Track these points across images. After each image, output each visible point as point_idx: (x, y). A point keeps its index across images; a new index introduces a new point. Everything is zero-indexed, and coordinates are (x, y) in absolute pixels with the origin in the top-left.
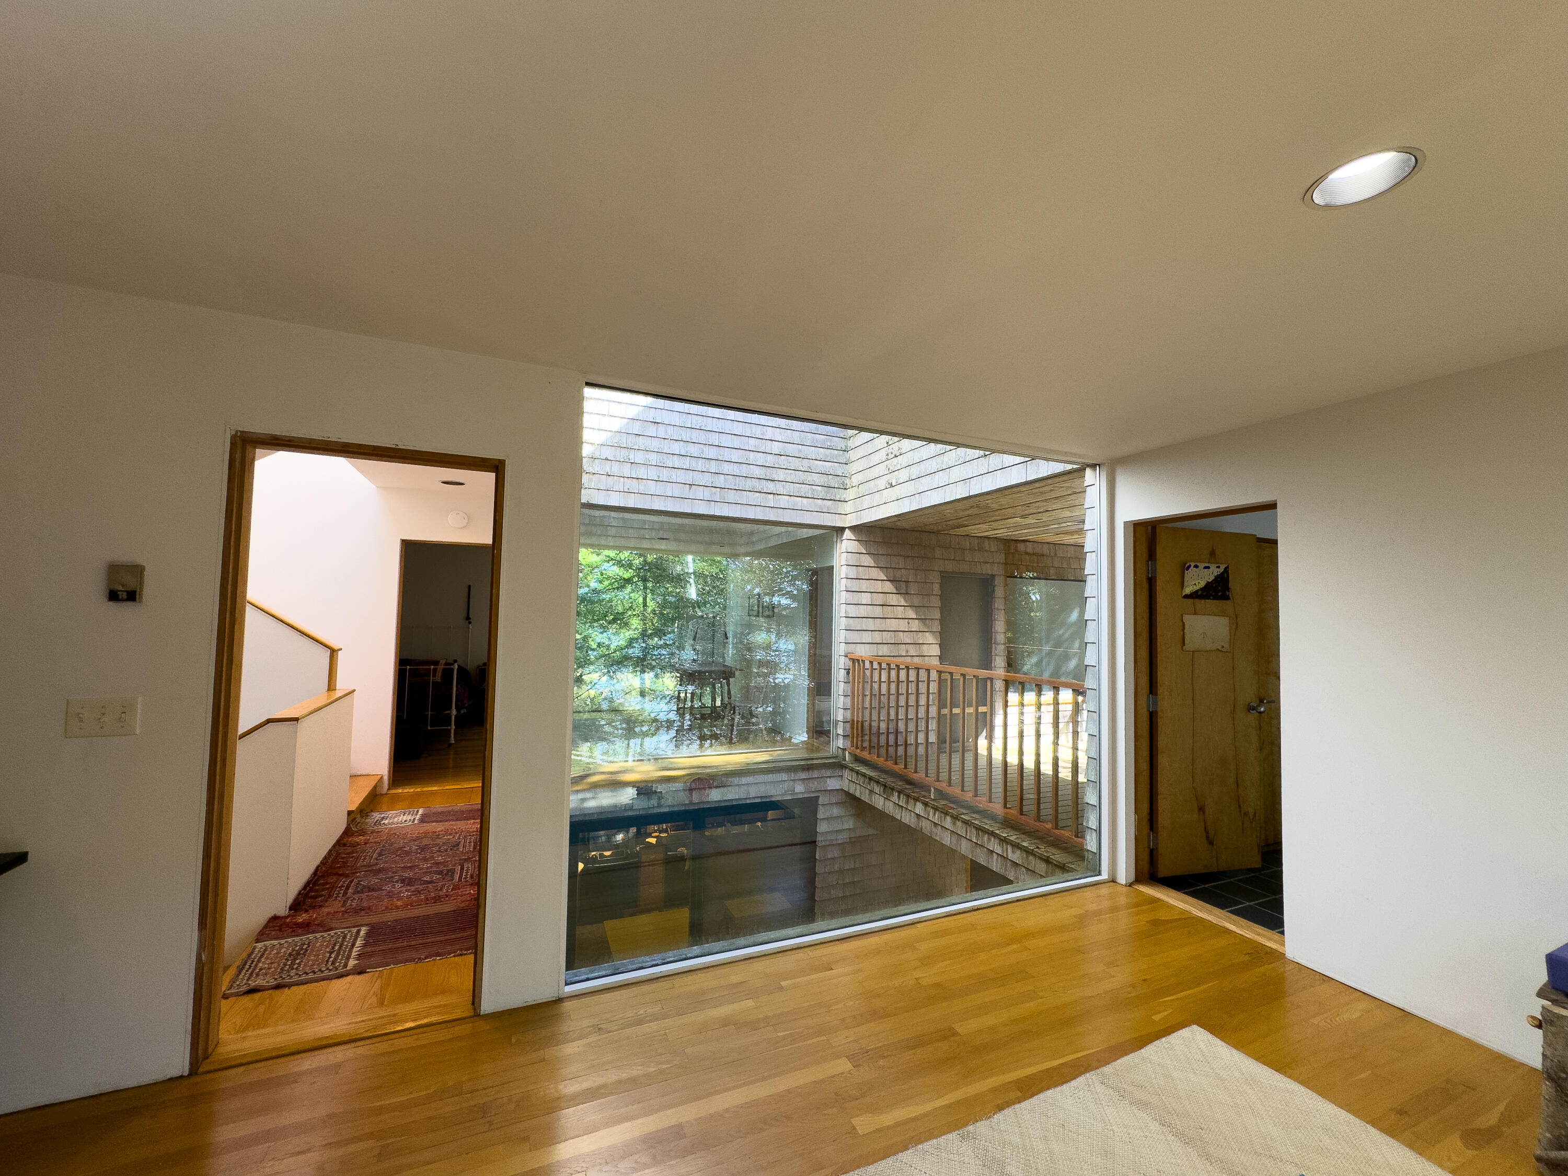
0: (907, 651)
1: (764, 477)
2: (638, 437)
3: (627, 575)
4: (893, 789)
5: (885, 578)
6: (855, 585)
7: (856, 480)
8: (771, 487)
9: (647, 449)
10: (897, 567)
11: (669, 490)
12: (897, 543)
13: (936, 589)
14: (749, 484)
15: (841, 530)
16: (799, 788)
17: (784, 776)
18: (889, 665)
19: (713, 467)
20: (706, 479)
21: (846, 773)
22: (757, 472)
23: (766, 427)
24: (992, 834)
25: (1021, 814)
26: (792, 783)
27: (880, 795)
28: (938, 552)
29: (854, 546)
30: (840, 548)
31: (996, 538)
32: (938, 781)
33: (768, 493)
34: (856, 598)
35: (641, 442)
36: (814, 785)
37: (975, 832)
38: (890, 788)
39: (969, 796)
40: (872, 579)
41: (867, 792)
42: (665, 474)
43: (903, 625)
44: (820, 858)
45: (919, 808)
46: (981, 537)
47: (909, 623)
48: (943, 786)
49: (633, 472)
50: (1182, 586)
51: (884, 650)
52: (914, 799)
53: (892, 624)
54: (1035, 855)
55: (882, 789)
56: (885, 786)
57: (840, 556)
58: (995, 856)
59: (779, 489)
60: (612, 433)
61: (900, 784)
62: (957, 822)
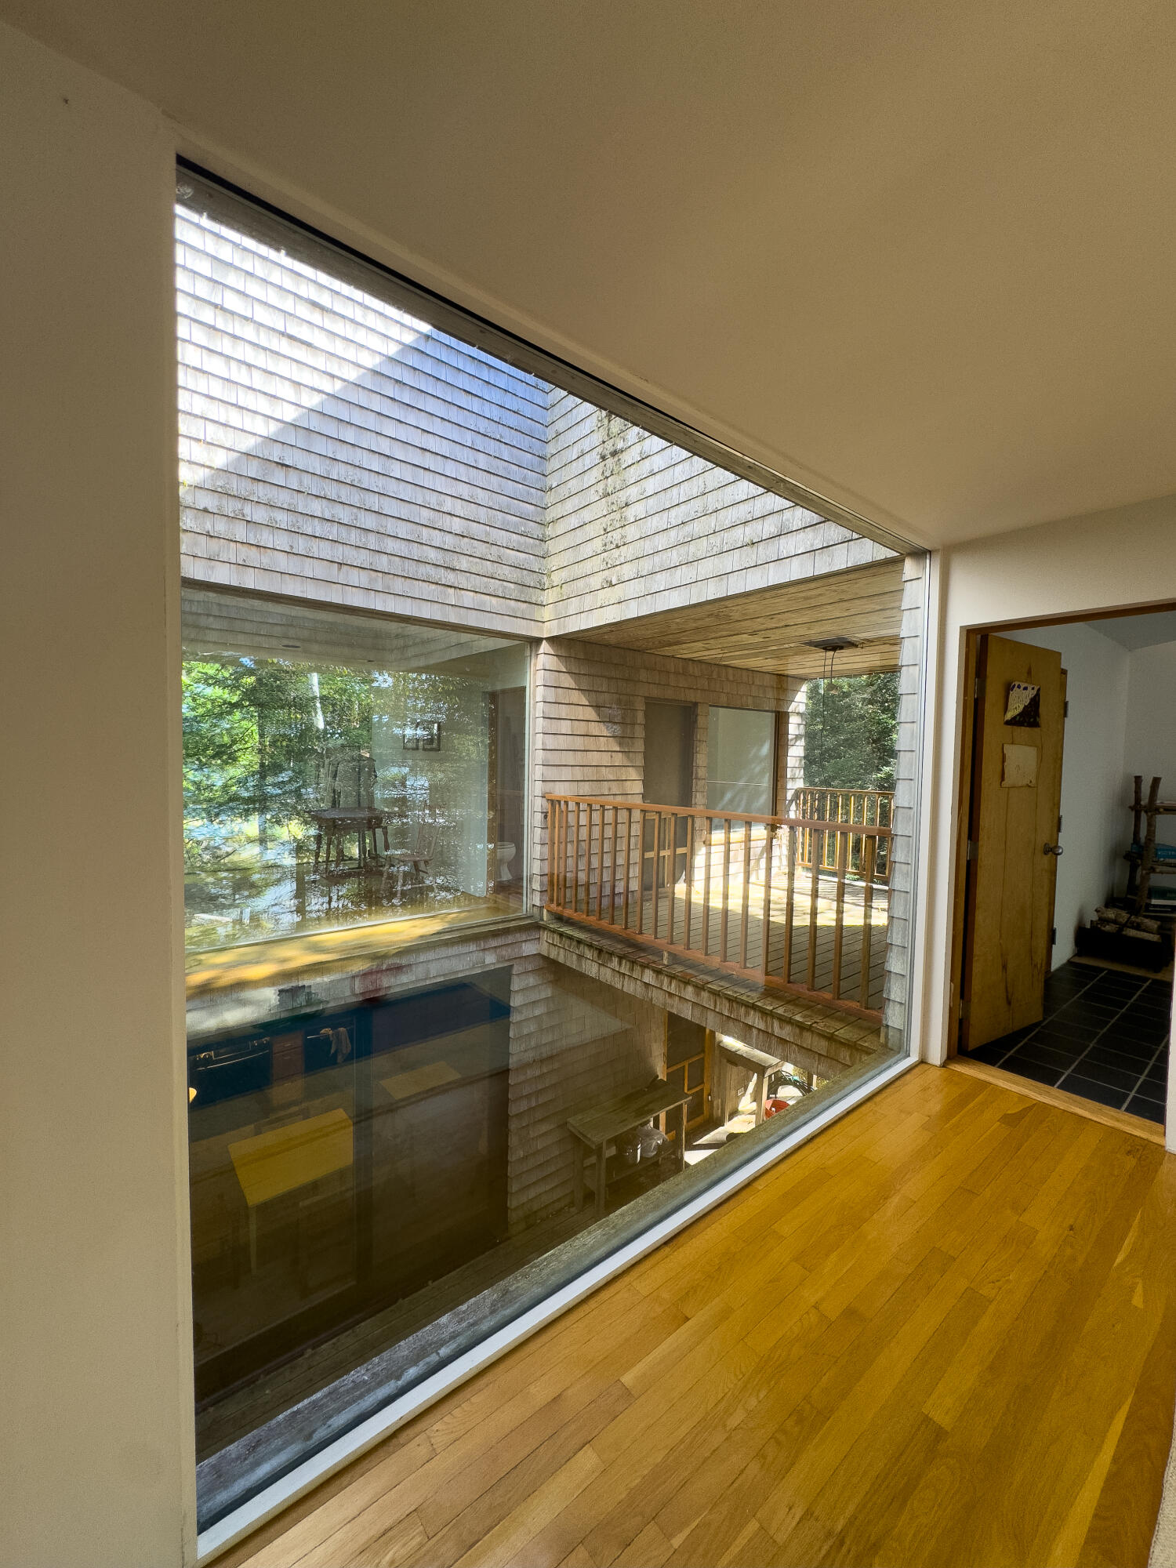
0: (610, 789)
1: (441, 562)
2: (256, 483)
3: (235, 699)
4: (611, 954)
5: (587, 704)
6: (554, 711)
7: (556, 578)
8: (450, 578)
9: (272, 503)
10: (600, 690)
11: (310, 568)
12: (601, 662)
13: (640, 717)
14: (424, 571)
15: (536, 642)
16: (490, 959)
17: (473, 947)
18: (590, 805)
19: (372, 541)
20: (362, 559)
21: (545, 935)
22: (432, 555)
23: (443, 496)
24: (754, 1007)
25: (789, 982)
26: (481, 954)
27: (592, 960)
28: (643, 675)
29: (552, 662)
30: (535, 665)
31: (699, 661)
32: (672, 943)
33: (448, 586)
34: (554, 726)
35: (262, 492)
36: (506, 952)
37: (728, 1005)
38: (607, 952)
39: (715, 961)
40: (572, 704)
41: (575, 957)
42: (301, 545)
43: (605, 759)
44: (515, 1036)
45: (649, 977)
46: (685, 659)
47: (611, 757)
48: (679, 948)
49: (251, 535)
50: (1006, 710)
51: (586, 788)
52: (641, 966)
53: (594, 758)
54: (813, 1032)
55: (595, 955)
56: (600, 951)
57: (535, 674)
58: (755, 1032)
59: (462, 580)
60: (213, 471)
61: (619, 948)
62: (703, 993)
